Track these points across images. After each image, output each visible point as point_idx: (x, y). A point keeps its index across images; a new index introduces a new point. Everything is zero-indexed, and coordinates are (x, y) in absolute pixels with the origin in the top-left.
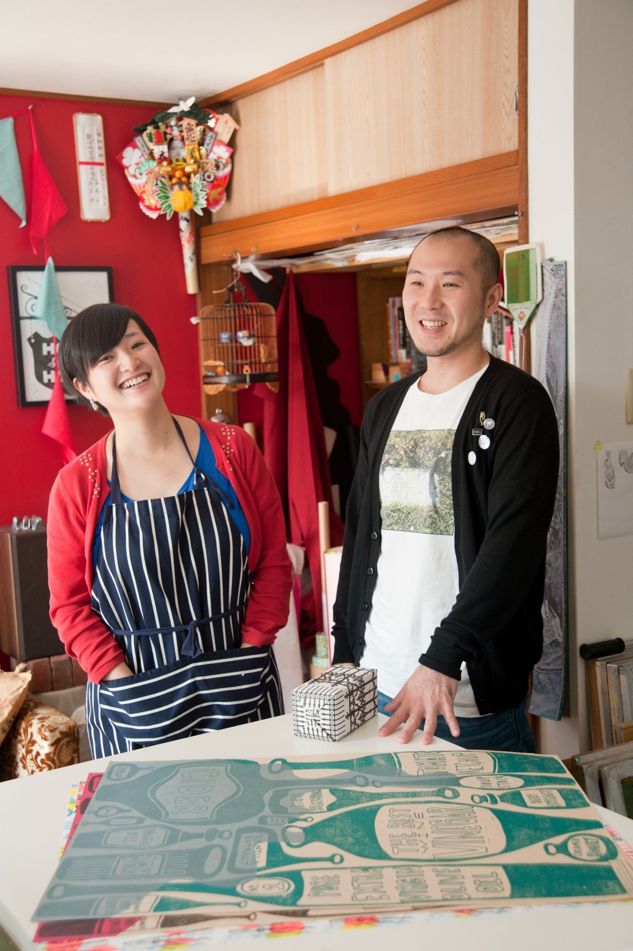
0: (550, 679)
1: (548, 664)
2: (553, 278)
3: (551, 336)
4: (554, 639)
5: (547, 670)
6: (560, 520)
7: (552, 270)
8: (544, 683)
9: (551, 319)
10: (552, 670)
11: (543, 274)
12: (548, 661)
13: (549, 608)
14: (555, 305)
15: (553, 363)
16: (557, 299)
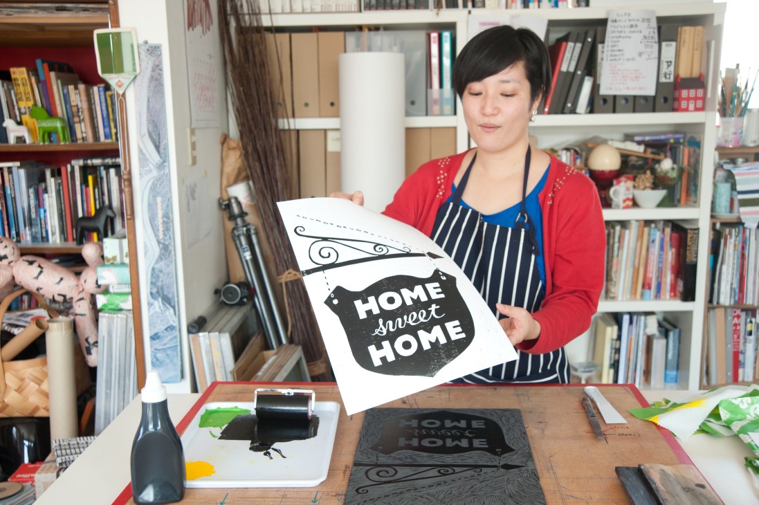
0: (168, 355)
1: (165, 345)
2: (149, 57)
3: (150, 100)
4: (169, 325)
5: (164, 349)
6: (170, 237)
7: (148, 50)
8: (162, 359)
9: (149, 87)
10: (168, 348)
11: (139, 53)
12: (164, 342)
13: (163, 303)
14: (152, 77)
15: (154, 121)
16: (155, 73)
